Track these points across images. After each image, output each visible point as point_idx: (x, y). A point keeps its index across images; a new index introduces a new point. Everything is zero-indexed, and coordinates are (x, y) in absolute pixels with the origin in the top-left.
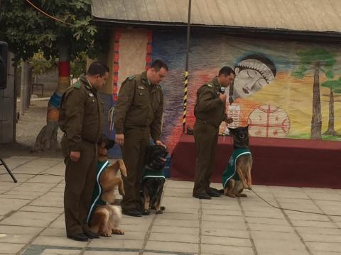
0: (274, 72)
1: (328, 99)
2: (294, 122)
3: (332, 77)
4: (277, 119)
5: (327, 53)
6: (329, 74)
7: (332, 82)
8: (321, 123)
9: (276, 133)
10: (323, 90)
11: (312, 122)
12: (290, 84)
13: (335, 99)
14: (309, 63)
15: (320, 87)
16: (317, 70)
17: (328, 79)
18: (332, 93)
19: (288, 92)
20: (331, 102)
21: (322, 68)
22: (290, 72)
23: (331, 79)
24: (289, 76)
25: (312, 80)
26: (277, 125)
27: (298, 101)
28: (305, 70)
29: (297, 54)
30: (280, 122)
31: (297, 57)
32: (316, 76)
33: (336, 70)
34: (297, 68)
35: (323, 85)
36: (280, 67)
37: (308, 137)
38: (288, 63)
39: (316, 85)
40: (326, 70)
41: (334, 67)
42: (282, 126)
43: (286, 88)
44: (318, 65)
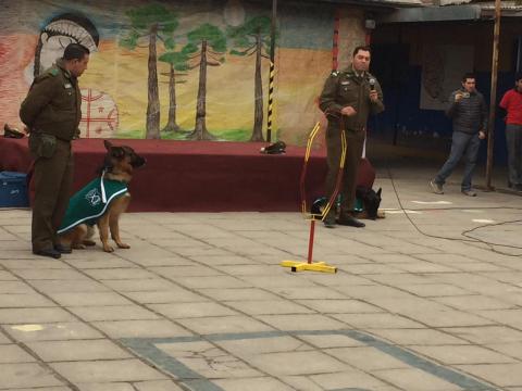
0: (96, 39)
1: (168, 79)
2: (125, 114)
3: (172, 47)
4: (101, 109)
5: (167, 12)
6: (169, 44)
7: (172, 54)
8: (159, 113)
9: (99, 131)
10: (162, 67)
11: (148, 114)
12: (118, 57)
13: (177, 79)
14: (143, 27)
15: (158, 62)
16: (154, 38)
17: (167, 51)
18: (172, 71)
19: (115, 69)
20: (172, 84)
21: (160, 34)
22: (118, 40)
23: (170, 51)
24: (117, 46)
25: (146, 52)
26: (101, 120)
27: (129, 83)
28: (138, 36)
29: (127, 13)
30: (105, 114)
31: (126, 17)
32: (152, 47)
33: (178, 37)
34: (127, 34)
35: (162, 59)
36: (104, 32)
37: (142, 135)
38: (114, 26)
39: (152, 59)
40: (165, 36)
41: (176, 33)
42: (108, 120)
43: (113, 64)
44: (155, 30)
